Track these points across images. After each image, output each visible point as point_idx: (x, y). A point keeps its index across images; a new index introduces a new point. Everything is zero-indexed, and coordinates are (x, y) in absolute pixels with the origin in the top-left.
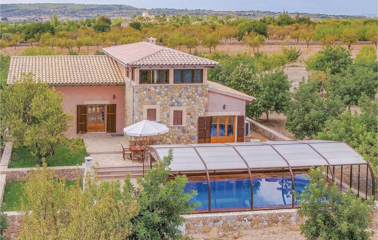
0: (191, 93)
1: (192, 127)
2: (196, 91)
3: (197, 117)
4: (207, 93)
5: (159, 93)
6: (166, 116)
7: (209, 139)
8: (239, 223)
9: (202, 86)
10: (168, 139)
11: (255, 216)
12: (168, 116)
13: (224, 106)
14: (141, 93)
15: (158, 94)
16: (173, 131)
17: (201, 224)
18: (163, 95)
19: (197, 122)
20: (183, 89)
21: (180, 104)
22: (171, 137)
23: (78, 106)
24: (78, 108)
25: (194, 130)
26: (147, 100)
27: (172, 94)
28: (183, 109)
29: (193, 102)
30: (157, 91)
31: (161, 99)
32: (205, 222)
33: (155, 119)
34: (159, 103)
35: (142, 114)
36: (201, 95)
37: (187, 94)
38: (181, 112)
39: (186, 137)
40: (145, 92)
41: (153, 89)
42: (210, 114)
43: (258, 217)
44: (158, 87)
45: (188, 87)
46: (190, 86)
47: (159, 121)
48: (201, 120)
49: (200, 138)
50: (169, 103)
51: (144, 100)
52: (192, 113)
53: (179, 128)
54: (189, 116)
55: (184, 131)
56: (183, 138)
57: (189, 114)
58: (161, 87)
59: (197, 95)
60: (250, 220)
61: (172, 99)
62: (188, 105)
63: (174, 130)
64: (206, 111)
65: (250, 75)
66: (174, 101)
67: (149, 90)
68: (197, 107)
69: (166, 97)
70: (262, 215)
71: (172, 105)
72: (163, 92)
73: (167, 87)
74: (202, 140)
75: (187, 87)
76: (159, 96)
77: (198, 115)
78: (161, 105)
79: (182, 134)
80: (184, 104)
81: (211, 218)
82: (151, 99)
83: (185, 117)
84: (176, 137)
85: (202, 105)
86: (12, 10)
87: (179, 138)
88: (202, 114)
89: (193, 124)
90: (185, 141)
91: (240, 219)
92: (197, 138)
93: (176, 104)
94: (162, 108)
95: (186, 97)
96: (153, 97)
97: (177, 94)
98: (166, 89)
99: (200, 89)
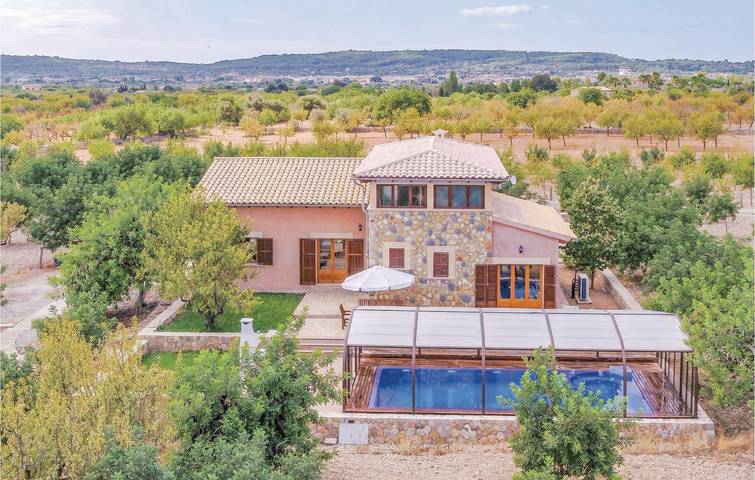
0: (462, 226)
1: (465, 281)
2: (472, 222)
3: (474, 265)
4: (490, 225)
5: (410, 223)
6: (420, 261)
7: (493, 303)
8: (456, 432)
9: (482, 213)
10: (424, 299)
11: (483, 422)
12: (425, 261)
13: (521, 247)
14: (380, 223)
15: (407, 225)
16: (434, 287)
17: (395, 430)
18: (414, 227)
19: (473, 273)
20: (449, 219)
21: (443, 243)
22: (430, 296)
23: (301, 240)
24: (301, 244)
25: (468, 286)
26: (389, 233)
27: (431, 226)
28: (451, 250)
29: (466, 240)
30: (406, 219)
31: (412, 233)
32: (401, 426)
33: (403, 266)
34: (409, 238)
35: (381, 256)
36: (480, 229)
37: (456, 226)
38: (447, 255)
39: (454, 298)
40: (385, 222)
41: (398, 216)
42: (496, 261)
43: (487, 425)
44: (407, 214)
45: (458, 215)
46: (462, 214)
47: (409, 268)
48: (480, 269)
49: (478, 299)
50: (426, 239)
51: (383, 233)
52: (465, 258)
53: (442, 281)
54: (459, 263)
55: (451, 287)
56: (449, 298)
57: (460, 259)
58: (412, 214)
59: (473, 228)
60: (476, 429)
61: (431, 232)
62: (458, 244)
63: (433, 284)
64: (490, 255)
65: (601, 196)
66: (433, 237)
67: (392, 218)
68: (472, 248)
69: (420, 230)
70: (495, 423)
71: (432, 243)
72: (414, 222)
73: (422, 214)
74: (481, 303)
75: (455, 215)
76: (408, 228)
77: (475, 261)
78: (413, 243)
79: (447, 292)
80: (452, 242)
81: (410, 421)
82: (395, 232)
83: (452, 264)
84: (437, 296)
85: (482, 245)
86: (391, 63)
87: (443, 299)
88: (482, 260)
89: (466, 275)
90: (453, 303)
91: (458, 426)
92: (473, 299)
93: (437, 242)
94: (414, 248)
95: (453, 231)
96: (399, 229)
97: (439, 226)
98: (420, 217)
99: (479, 219)
